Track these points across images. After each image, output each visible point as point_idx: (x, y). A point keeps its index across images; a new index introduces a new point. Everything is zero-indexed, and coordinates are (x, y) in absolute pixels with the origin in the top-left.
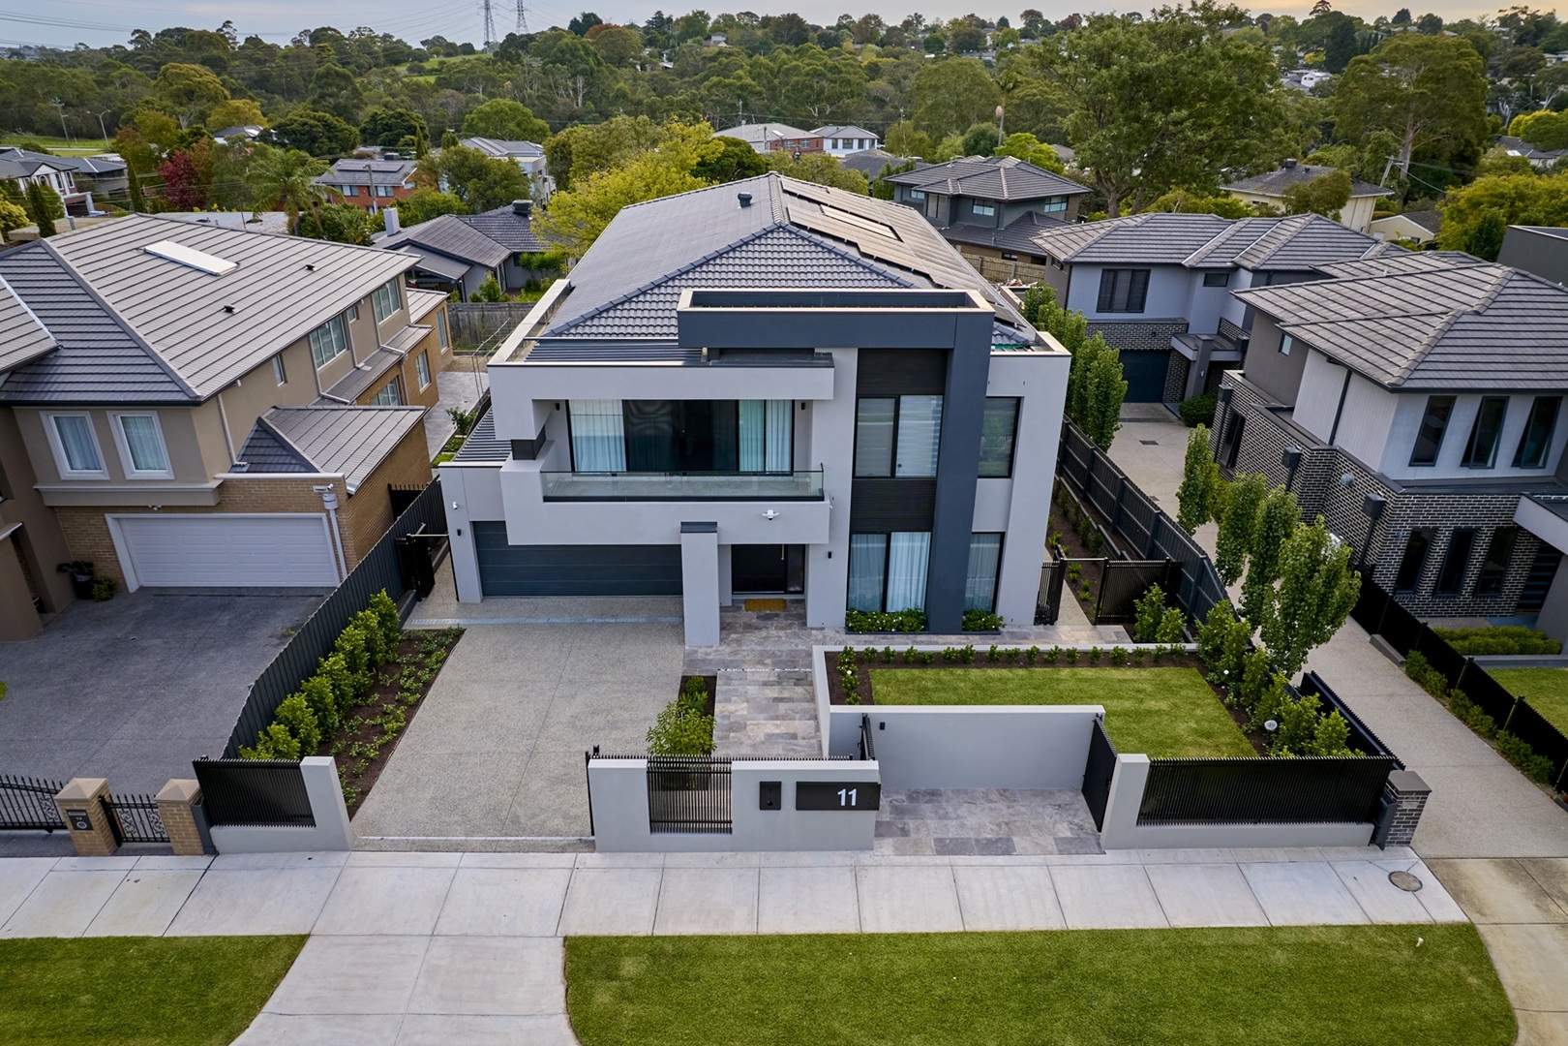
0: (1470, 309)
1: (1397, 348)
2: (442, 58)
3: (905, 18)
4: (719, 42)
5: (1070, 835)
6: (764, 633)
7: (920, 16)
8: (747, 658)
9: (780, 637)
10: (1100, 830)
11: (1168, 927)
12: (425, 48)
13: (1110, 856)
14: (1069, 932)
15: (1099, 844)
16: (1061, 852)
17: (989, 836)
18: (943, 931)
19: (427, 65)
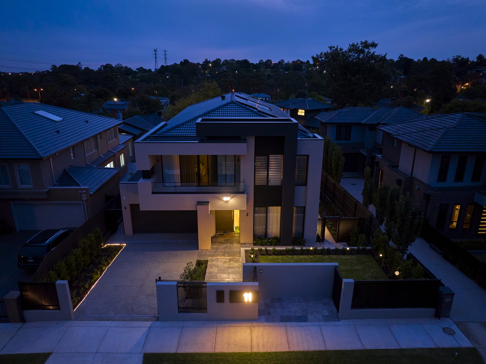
0: (452, 126)
1: (430, 139)
2: (142, 74)
3: (279, 61)
4: (224, 68)
5: (328, 314)
6: (226, 245)
7: (283, 60)
8: (219, 254)
9: (231, 247)
10: (338, 312)
11: (363, 349)
12: (137, 71)
13: (342, 322)
14: (327, 351)
15: (338, 318)
16: (324, 321)
17: (299, 315)
18: (282, 351)
19: (137, 76)
